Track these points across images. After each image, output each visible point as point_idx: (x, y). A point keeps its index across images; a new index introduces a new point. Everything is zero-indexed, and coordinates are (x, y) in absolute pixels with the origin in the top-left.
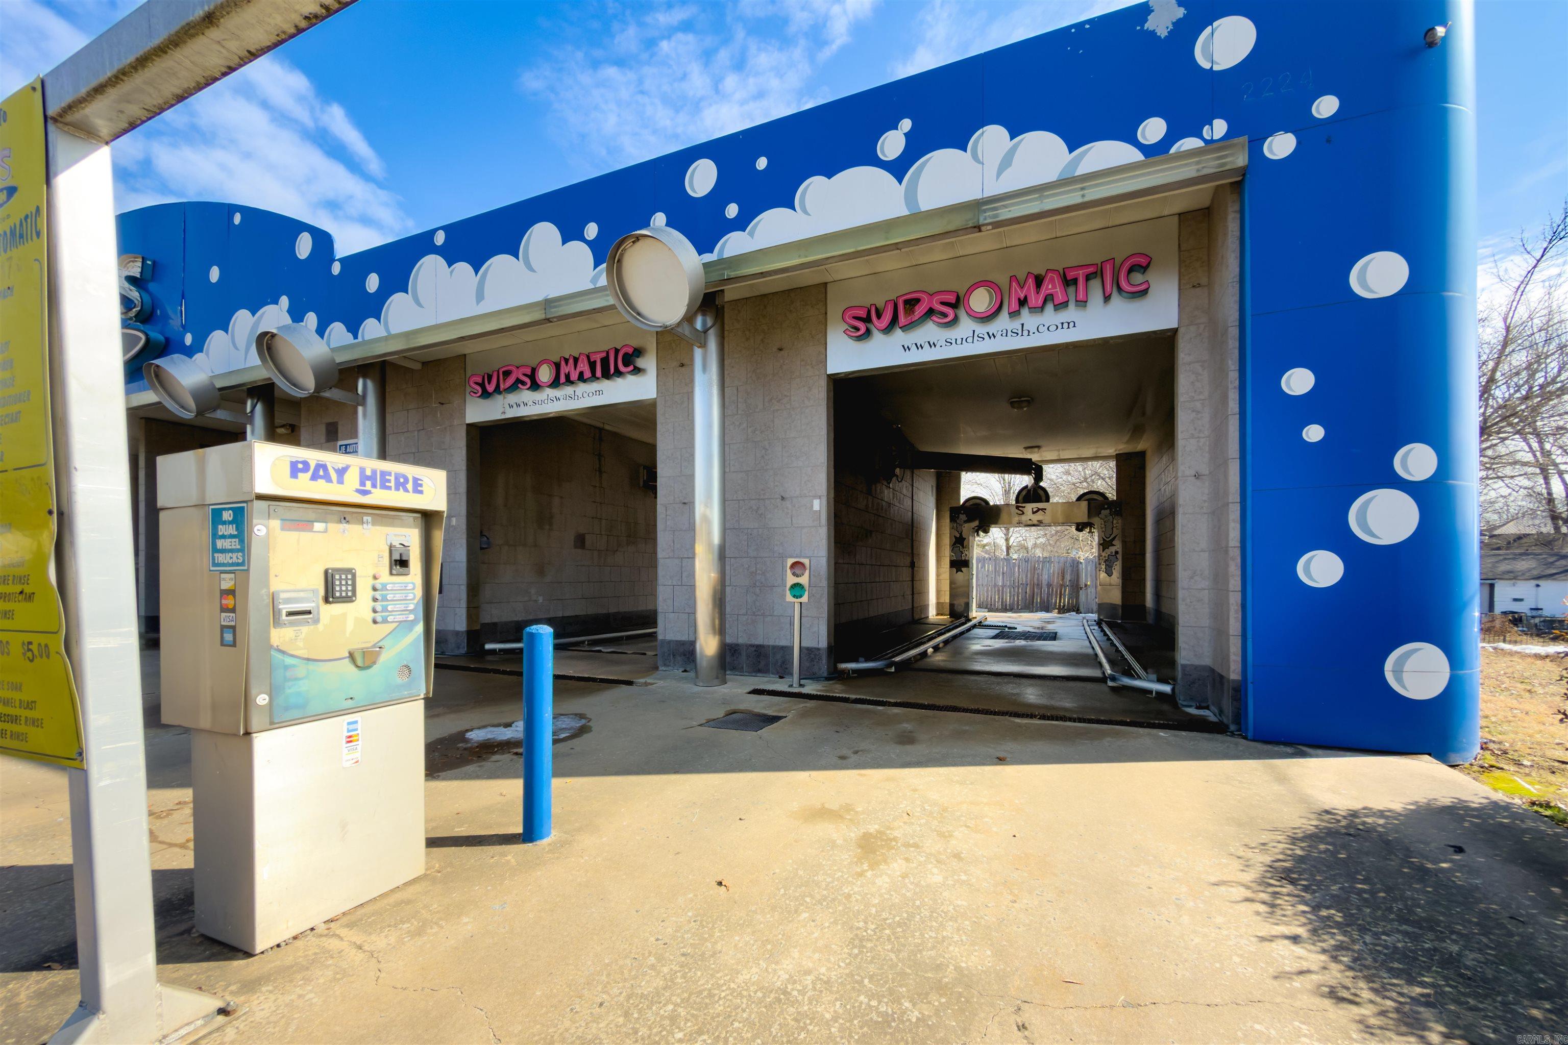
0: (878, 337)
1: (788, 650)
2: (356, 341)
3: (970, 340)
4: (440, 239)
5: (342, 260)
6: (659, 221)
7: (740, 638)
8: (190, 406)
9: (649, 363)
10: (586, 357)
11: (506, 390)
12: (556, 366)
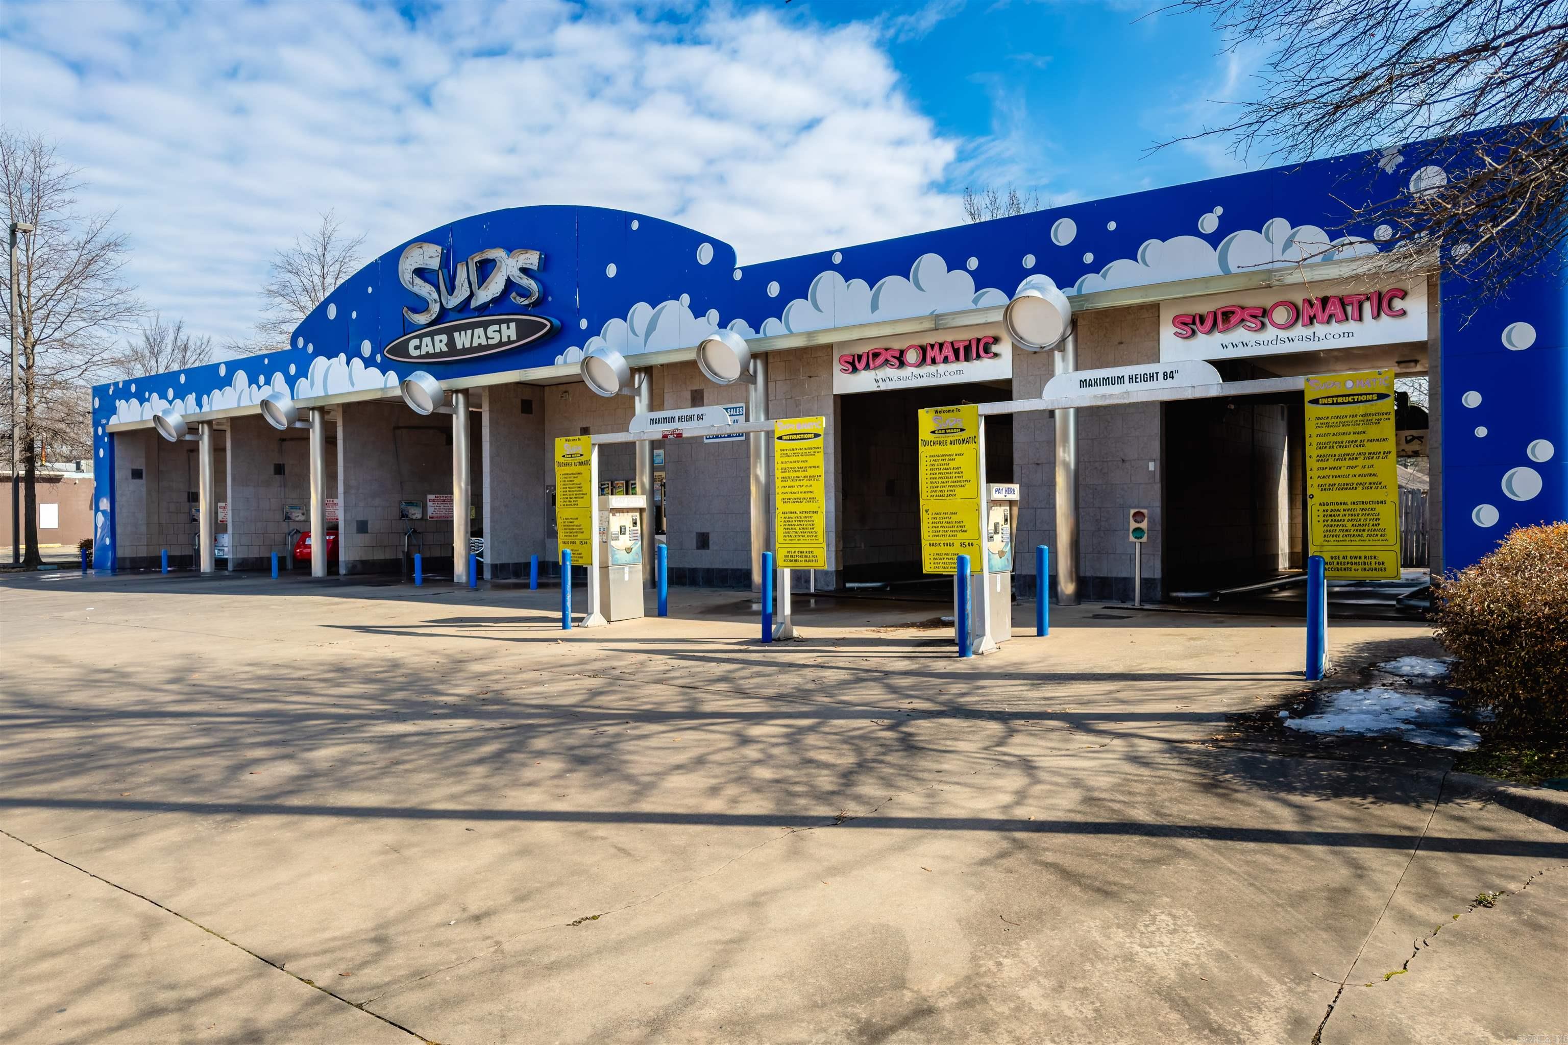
0: (1201, 337)
1: (1130, 581)
2: (758, 336)
3: (1274, 342)
4: (837, 259)
5: (742, 269)
6: (1029, 261)
7: (1087, 572)
8: (612, 386)
9: (1005, 349)
10: (952, 343)
11: (875, 368)
12: (923, 349)
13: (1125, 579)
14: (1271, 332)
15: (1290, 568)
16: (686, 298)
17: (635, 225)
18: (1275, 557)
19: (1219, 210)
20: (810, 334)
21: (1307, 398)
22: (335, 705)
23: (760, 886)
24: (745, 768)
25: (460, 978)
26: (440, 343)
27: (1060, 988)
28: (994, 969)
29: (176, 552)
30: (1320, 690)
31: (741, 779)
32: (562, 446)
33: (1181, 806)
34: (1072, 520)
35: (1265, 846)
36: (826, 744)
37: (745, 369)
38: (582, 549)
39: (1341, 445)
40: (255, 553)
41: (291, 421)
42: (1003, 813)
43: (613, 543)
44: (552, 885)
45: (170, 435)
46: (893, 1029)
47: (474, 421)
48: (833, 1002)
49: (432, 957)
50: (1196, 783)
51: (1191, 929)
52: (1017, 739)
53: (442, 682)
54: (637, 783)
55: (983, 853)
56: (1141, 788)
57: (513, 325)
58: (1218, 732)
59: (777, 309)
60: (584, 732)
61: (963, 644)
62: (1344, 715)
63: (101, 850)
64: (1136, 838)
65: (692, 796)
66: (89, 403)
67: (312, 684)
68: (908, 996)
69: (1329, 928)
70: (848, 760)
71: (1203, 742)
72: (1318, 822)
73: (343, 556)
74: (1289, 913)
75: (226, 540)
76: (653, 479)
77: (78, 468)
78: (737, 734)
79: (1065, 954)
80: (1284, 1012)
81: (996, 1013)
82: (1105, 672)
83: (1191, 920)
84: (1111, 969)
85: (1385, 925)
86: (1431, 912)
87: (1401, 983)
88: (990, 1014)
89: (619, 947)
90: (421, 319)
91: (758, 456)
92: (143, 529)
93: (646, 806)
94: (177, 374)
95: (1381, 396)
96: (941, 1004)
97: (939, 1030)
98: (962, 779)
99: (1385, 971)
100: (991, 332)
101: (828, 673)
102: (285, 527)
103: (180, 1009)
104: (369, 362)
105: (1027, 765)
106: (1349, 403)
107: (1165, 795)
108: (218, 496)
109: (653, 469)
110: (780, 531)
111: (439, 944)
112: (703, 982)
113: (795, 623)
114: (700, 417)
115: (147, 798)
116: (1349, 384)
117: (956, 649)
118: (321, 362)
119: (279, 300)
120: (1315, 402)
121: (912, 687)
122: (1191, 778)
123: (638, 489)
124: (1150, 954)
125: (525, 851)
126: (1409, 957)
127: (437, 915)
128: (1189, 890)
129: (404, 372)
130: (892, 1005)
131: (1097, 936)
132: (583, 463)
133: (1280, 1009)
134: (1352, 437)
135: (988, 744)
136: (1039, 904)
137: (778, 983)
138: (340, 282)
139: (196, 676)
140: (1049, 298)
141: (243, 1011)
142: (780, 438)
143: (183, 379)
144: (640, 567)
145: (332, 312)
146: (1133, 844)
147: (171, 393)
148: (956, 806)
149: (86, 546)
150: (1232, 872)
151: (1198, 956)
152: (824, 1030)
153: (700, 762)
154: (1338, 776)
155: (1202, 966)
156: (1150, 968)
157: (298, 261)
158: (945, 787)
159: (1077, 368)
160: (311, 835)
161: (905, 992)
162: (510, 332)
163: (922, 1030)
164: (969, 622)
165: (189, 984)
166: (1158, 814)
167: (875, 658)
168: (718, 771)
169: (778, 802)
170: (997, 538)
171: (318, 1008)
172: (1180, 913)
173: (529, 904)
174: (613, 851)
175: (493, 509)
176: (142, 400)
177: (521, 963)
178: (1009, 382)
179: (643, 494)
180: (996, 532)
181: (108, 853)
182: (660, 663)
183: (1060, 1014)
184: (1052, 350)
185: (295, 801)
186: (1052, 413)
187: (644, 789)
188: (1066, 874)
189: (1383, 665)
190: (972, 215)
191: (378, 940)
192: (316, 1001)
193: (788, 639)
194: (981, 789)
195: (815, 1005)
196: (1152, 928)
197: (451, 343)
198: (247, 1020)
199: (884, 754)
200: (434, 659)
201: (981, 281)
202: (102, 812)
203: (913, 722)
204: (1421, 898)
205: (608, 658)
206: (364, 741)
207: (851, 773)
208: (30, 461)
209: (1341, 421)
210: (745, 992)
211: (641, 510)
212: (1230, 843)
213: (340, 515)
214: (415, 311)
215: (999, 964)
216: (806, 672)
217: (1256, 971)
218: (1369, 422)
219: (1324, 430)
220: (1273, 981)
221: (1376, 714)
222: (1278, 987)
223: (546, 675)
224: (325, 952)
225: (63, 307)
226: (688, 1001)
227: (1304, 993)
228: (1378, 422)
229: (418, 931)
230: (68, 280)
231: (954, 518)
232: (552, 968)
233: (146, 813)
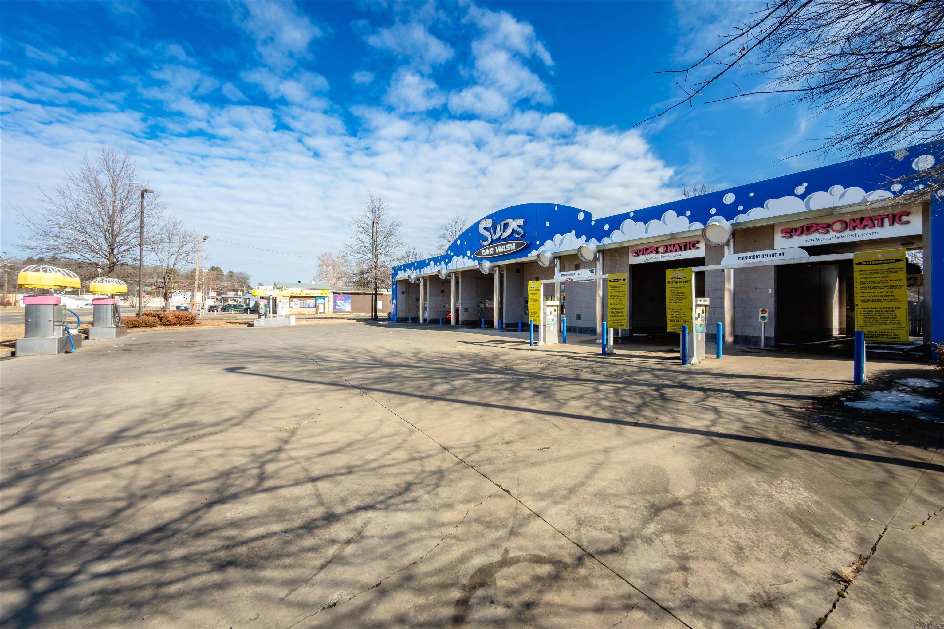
0: (795, 238)
1: (759, 337)
2: (600, 244)
3: (834, 238)
4: (631, 215)
5: (595, 220)
6: (713, 211)
7: (739, 333)
8: (547, 263)
9: (702, 246)
10: (679, 244)
11: (646, 254)
12: (666, 247)
13: (757, 337)
14: (832, 234)
15: (839, 334)
16: (574, 232)
17: (556, 208)
18: (831, 330)
19: (806, 184)
20: (620, 243)
21: (855, 262)
22: (460, 367)
23: (607, 445)
24: (598, 401)
25: (503, 463)
26: (491, 251)
27: (738, 504)
28: (706, 491)
29: (413, 317)
30: (863, 390)
31: (597, 404)
32: (531, 284)
33: (792, 434)
34: (731, 312)
35: (838, 457)
36: (629, 395)
37: (595, 256)
38: (537, 319)
39: (874, 282)
40: (435, 317)
41: (446, 277)
42: (706, 428)
43: (547, 317)
44: (532, 435)
45: (412, 282)
46: (664, 508)
47: (501, 276)
48: (639, 493)
49: (493, 454)
50: (798, 426)
51: (801, 489)
52: (711, 399)
53: (492, 362)
54: (559, 402)
55: (699, 443)
56: (772, 425)
57: (514, 244)
58: (809, 404)
59: (607, 234)
60: (540, 382)
61: (684, 359)
62: (877, 403)
63: (397, 407)
64: (770, 446)
65: (579, 409)
66: (391, 272)
67: (453, 360)
68: (670, 496)
69: (876, 499)
70: (639, 401)
71: (801, 408)
72: (866, 450)
73: (460, 319)
74: (853, 489)
75: (427, 313)
76: (561, 295)
77: (388, 291)
78: (595, 388)
79: (739, 490)
80: (854, 533)
81: (709, 510)
82: (749, 374)
83: (802, 485)
84: (762, 500)
85: (910, 502)
86: (937, 500)
87: (921, 531)
88: (706, 509)
89: (556, 460)
90: (485, 243)
91: (600, 287)
92: (404, 309)
93: (563, 411)
94: (414, 263)
95: (898, 261)
96: (684, 502)
97: (684, 512)
98: (687, 413)
99: (912, 524)
100: (696, 239)
101: (628, 368)
102: (443, 309)
103: (420, 459)
104: (469, 258)
105: (716, 410)
106: (879, 264)
107: (783, 429)
108: (425, 299)
109: (561, 291)
110: (609, 315)
111: (496, 450)
112: (588, 477)
113: (614, 348)
114: (580, 274)
115: (409, 392)
116: (879, 256)
117: (681, 361)
118: (455, 258)
119: (443, 239)
120: (860, 264)
121: (664, 375)
122: (796, 423)
123: (556, 298)
124: (781, 497)
125: (522, 422)
126: (926, 519)
127: (495, 440)
128: (799, 472)
129: (480, 260)
130: (663, 498)
131: (754, 485)
132: (538, 290)
133: (852, 532)
134: (880, 279)
135: (697, 400)
136: (725, 467)
137: (616, 482)
138: (461, 232)
139: (420, 355)
140: (722, 225)
141: (438, 463)
142: (610, 281)
143: (416, 264)
144: (557, 326)
145: (459, 242)
146: (768, 448)
147: (413, 268)
148: (685, 424)
149: (389, 314)
150: (821, 467)
151: (806, 501)
152: (636, 503)
153: (581, 397)
154: (877, 430)
155: (808, 506)
156: (781, 503)
157: (448, 227)
158: (680, 416)
159: (735, 252)
160: (455, 409)
161: (668, 494)
162: (513, 246)
163: (677, 511)
164: (687, 351)
165: (422, 452)
166: (780, 437)
167: (647, 363)
168: (588, 401)
169: (612, 414)
170: (699, 319)
171: (460, 466)
172: (795, 481)
173: (525, 440)
174: (552, 425)
175: (507, 305)
176: (405, 271)
177: (523, 461)
178: (704, 258)
179: (557, 300)
180: (699, 317)
181: (399, 408)
182: (564, 360)
183: (739, 515)
184: (723, 245)
185: (450, 397)
186: (723, 271)
187: (562, 405)
188: (737, 457)
189: (897, 381)
190: (685, 194)
191: (476, 446)
192: (458, 463)
193: (612, 354)
194: (696, 418)
195: (631, 493)
196: (781, 485)
197: (495, 251)
198: (439, 466)
199: (653, 400)
200: (489, 354)
201: (692, 220)
202: (397, 395)
203: (665, 389)
204: (930, 492)
205: (546, 357)
206: (469, 379)
207: (640, 406)
208: (376, 289)
209: (875, 272)
210: (603, 484)
211: (557, 306)
212: (819, 454)
213: (460, 306)
214: (484, 241)
215: (709, 489)
216: (620, 367)
217: (837, 513)
218: (891, 272)
219: (864, 276)
220: (847, 519)
221: (897, 404)
222: (850, 522)
223: (525, 362)
224: (461, 448)
225: (385, 244)
226: (582, 484)
227: (865, 527)
228: (896, 272)
229: (489, 445)
230: (386, 236)
231: (681, 311)
232: (534, 464)
233: (409, 397)
